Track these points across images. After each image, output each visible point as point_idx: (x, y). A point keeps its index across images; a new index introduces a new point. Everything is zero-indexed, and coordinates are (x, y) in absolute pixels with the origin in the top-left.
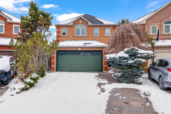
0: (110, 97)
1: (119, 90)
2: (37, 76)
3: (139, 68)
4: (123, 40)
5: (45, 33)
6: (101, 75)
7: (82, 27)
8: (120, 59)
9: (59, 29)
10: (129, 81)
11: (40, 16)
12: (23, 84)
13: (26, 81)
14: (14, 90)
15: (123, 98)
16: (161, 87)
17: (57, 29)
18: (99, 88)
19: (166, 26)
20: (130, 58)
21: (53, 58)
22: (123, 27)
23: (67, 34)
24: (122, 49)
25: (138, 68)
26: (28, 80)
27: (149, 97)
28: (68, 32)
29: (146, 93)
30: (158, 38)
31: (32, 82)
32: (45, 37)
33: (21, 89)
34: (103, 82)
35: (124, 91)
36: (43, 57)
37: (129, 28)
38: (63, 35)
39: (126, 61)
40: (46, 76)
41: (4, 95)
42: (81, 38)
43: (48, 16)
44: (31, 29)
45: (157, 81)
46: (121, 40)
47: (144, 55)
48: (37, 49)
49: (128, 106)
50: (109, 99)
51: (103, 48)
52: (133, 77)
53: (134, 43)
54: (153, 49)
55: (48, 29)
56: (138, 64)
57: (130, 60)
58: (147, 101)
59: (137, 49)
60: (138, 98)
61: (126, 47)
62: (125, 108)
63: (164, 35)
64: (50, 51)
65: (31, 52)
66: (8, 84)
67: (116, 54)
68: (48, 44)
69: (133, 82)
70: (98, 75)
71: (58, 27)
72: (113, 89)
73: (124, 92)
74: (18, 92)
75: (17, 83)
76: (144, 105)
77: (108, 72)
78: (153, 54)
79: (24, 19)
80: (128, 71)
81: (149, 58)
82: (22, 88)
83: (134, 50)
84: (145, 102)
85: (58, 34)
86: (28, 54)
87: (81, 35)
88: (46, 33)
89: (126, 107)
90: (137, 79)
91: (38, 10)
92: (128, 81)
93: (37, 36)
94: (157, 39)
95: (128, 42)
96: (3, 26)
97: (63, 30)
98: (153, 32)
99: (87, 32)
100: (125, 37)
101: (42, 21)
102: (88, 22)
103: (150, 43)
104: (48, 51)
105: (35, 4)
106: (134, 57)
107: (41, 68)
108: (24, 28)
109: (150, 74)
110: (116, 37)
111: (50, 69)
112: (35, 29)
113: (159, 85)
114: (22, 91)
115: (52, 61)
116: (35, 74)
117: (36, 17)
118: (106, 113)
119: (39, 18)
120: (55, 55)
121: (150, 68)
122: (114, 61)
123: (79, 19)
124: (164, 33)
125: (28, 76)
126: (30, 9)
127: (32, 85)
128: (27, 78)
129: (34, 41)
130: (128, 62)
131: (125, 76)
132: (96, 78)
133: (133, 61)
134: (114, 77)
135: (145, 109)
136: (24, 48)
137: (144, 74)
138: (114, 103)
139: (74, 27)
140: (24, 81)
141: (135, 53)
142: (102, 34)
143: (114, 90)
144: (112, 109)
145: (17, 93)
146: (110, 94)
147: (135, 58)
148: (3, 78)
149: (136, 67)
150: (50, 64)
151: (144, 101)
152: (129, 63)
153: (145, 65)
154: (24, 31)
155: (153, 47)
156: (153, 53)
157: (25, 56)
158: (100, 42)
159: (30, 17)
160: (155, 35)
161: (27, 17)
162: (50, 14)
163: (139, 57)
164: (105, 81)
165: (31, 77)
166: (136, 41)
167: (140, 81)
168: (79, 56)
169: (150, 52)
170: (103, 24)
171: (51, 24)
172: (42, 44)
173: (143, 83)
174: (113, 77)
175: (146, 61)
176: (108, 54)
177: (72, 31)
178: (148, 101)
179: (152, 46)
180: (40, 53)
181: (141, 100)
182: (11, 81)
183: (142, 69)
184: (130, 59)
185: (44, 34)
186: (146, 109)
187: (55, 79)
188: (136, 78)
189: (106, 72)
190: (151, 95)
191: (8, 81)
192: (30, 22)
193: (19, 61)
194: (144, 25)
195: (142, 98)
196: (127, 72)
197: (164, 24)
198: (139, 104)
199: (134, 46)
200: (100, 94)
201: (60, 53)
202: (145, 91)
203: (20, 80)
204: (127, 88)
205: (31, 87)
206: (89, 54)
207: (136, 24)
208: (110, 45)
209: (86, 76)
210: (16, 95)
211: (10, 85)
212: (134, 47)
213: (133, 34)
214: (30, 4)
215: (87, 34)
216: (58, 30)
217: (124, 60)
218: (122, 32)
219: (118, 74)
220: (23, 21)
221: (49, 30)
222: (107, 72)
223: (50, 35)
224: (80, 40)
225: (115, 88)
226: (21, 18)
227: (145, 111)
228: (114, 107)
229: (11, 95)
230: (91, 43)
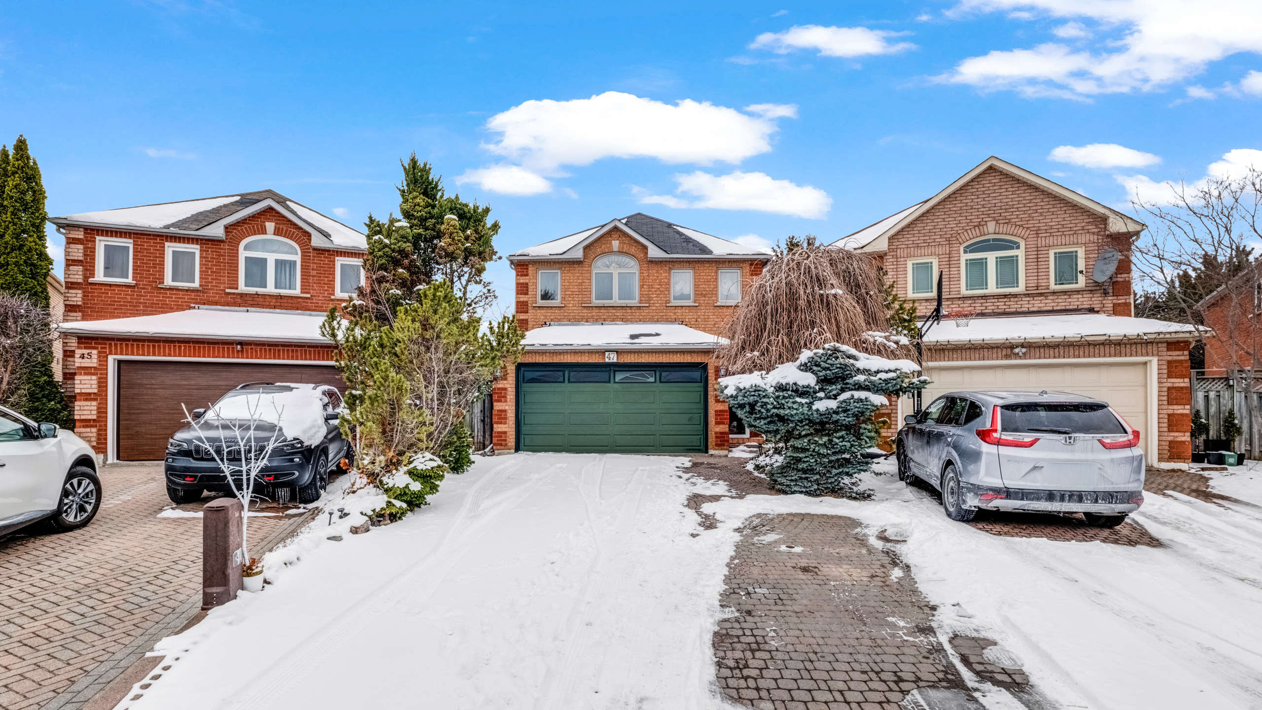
0: (737, 547)
1: (776, 521)
2: (434, 464)
3: (862, 431)
4: (793, 314)
5: (469, 288)
6: (703, 463)
7: (620, 266)
8: (781, 394)
9: (527, 275)
10: (818, 484)
11: (445, 221)
12: (378, 495)
13: (390, 485)
14: (341, 517)
15: (793, 550)
16: (951, 509)
17: (517, 275)
18: (696, 515)
19: (971, 263)
20: (821, 390)
21: (501, 394)
22: (793, 260)
23: (559, 297)
24: (790, 353)
25: (854, 430)
26: (400, 479)
27: (900, 549)
28: (565, 289)
29: (890, 533)
30: (937, 310)
31: (416, 486)
32: (470, 305)
33: (370, 513)
34: (708, 493)
35: (799, 523)
36: (459, 390)
37: (816, 268)
38: (541, 302)
39: (804, 401)
40: (471, 469)
41: (301, 536)
42: (619, 313)
43: (480, 221)
44: (412, 273)
45: (935, 483)
46: (786, 317)
47: (880, 375)
48: (436, 348)
49: (815, 582)
50: (733, 553)
51: (707, 352)
52: (834, 471)
53: (838, 327)
54: (920, 353)
55: (480, 271)
56: (854, 415)
57: (821, 399)
58: (895, 564)
59: (853, 351)
60: (855, 552)
61: (805, 345)
62: (802, 589)
63: (965, 298)
64: (488, 361)
65: (411, 362)
66: (317, 497)
67: (764, 372)
68: (480, 335)
69: (836, 491)
70: (688, 465)
71: (522, 265)
72: (751, 517)
73: (797, 530)
74: (358, 525)
75: (354, 492)
76: (880, 578)
77: (731, 455)
78: (920, 374)
79: (380, 232)
80: (812, 446)
81: (901, 389)
82: (374, 511)
83: (839, 354)
84: (883, 566)
85: (523, 298)
86: (399, 369)
87: (616, 301)
88: (474, 291)
89: (804, 586)
90: (853, 481)
91: (440, 194)
92: (816, 487)
93: (434, 295)
94: (937, 315)
95: (813, 324)
96: (295, 262)
97: (542, 280)
98: (916, 289)
99: (642, 287)
100: (802, 303)
101: (453, 239)
102: (645, 248)
103: (906, 332)
104: (482, 362)
105: (426, 171)
106: (839, 387)
107: (451, 433)
108: (383, 267)
109: (906, 456)
110: (765, 304)
111: (491, 443)
112: (428, 275)
113: (941, 504)
114: (373, 524)
115: (497, 406)
116: (428, 455)
117: (430, 223)
118: (721, 606)
119: (443, 227)
120: (509, 384)
121: (907, 435)
122: (757, 402)
123: (609, 233)
124: (964, 292)
125: (399, 463)
126: (403, 191)
127: (414, 502)
128: (394, 472)
129: (422, 319)
130: (814, 407)
131: (801, 466)
132: (680, 477)
133: (833, 404)
134: (756, 474)
135: (884, 593)
136: (382, 346)
137: (881, 460)
138: (756, 572)
139: (590, 266)
140: (381, 482)
141: (844, 367)
142: (705, 296)
143: (757, 521)
144: (749, 594)
145: (355, 531)
146: (737, 537)
147: (843, 390)
148: (297, 474)
149: (848, 428)
150: (487, 420)
151: (879, 563)
152: (817, 410)
153: (884, 422)
154: (380, 281)
155: (918, 346)
156: (918, 368)
157: (386, 378)
158: (697, 328)
159: (404, 223)
160: (927, 300)
161: (392, 221)
162: (487, 211)
163: (859, 387)
164: (721, 488)
165: (412, 466)
166: (847, 320)
167: (862, 488)
168: (611, 386)
169: (907, 365)
170: (711, 252)
171: (495, 253)
172: (455, 330)
173: (878, 496)
174: (751, 473)
175: (890, 401)
176: (728, 374)
177: (581, 284)
178: (895, 561)
179: (915, 341)
180: (447, 372)
181: (868, 558)
182: (329, 488)
183: (873, 434)
184: (821, 394)
185: (465, 293)
186: (888, 593)
187: (509, 478)
188: (847, 474)
189: (723, 453)
190: (910, 541)
191: (319, 484)
192: (404, 245)
193: (361, 399)
194: (881, 256)
195: (871, 551)
196: (808, 450)
197: (965, 252)
198: (860, 575)
199: (839, 338)
200: (698, 535)
201: (529, 375)
202: (882, 523)
203: (365, 480)
204: (808, 514)
205: (411, 511)
206: (652, 379)
207: (847, 251)
208: (740, 337)
209: (641, 468)
210: (348, 537)
211: (326, 501)
212: (837, 345)
213: (833, 292)
214: (405, 169)
215: (641, 295)
216: (523, 280)
217: (798, 400)
218: (789, 284)
219: (773, 461)
220: (376, 237)
221: (485, 276)
222: (725, 452)
223: (489, 295)
224: (613, 320)
225: (759, 515)
226: (369, 226)
227: (883, 599)
228: (756, 585)
229: (328, 539)
230: (657, 335)
